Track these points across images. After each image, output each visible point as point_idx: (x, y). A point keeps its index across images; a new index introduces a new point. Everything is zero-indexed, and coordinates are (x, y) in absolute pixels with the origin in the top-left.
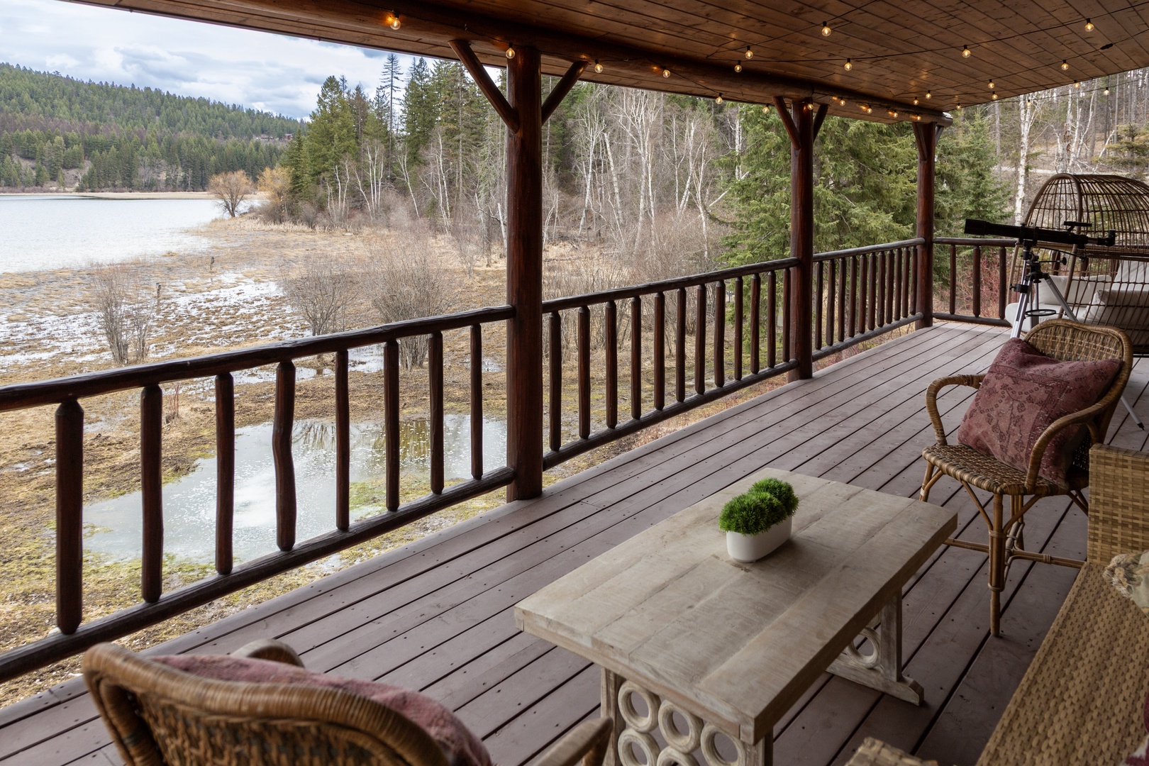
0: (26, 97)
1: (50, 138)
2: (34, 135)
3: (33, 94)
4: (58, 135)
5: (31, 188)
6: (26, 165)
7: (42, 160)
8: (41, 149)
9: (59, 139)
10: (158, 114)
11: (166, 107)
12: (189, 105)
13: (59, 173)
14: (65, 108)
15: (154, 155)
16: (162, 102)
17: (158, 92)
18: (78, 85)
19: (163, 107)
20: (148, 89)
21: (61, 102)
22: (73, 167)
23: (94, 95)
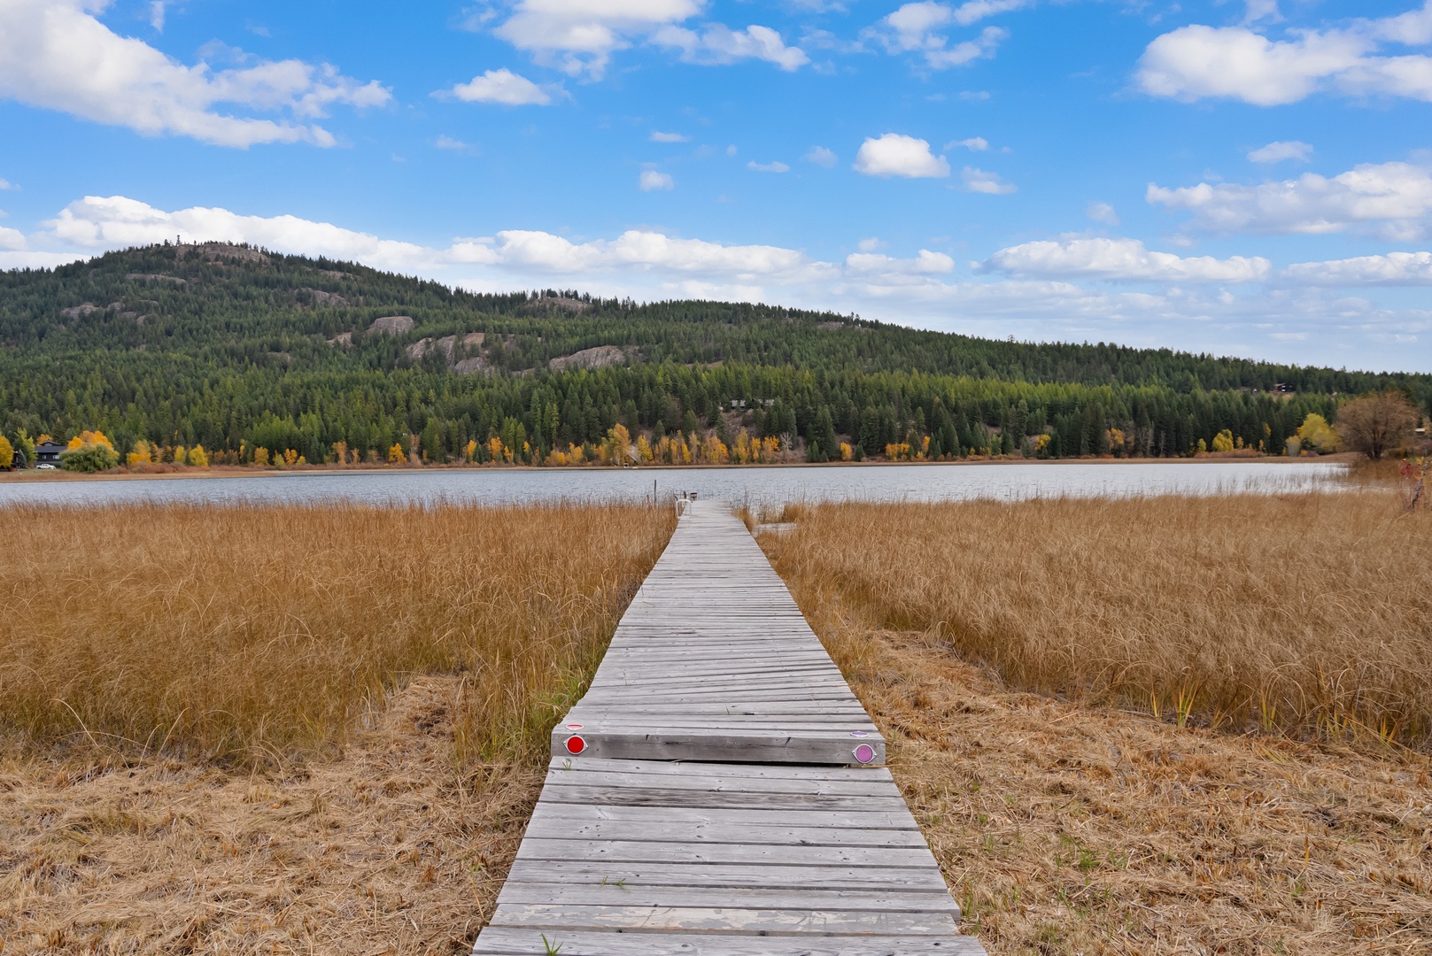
0: (985, 364)
2: (999, 400)
3: (992, 364)
4: (1021, 399)
6: (992, 432)
7: (1007, 426)
8: (1006, 415)
10: (1115, 371)
11: (1123, 363)
12: (1148, 357)
13: (1023, 440)
14: (1020, 373)
15: (1121, 416)
16: (1118, 357)
17: (1113, 346)
18: (1031, 347)
19: (1119, 364)
20: (1101, 344)
21: (1016, 367)
22: (1036, 434)
23: (1047, 355)
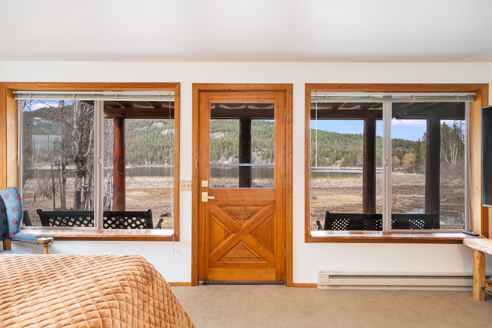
0: (327, 139)
1: (333, 151)
2: (329, 150)
4: (335, 150)
5: (328, 166)
6: (327, 159)
7: (331, 157)
8: (331, 154)
9: (335, 151)
13: (335, 162)
14: (337, 142)
18: (340, 135)
21: (336, 140)
22: (339, 160)
23: (345, 137)
